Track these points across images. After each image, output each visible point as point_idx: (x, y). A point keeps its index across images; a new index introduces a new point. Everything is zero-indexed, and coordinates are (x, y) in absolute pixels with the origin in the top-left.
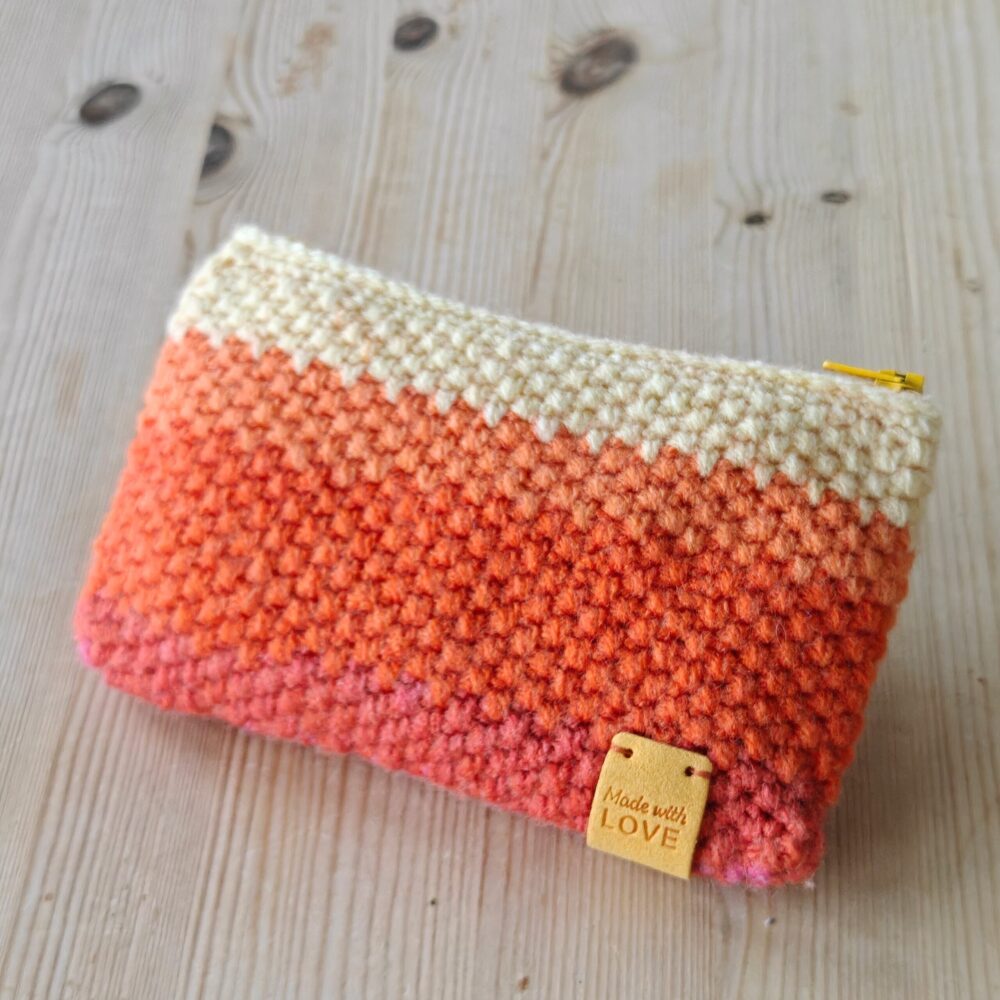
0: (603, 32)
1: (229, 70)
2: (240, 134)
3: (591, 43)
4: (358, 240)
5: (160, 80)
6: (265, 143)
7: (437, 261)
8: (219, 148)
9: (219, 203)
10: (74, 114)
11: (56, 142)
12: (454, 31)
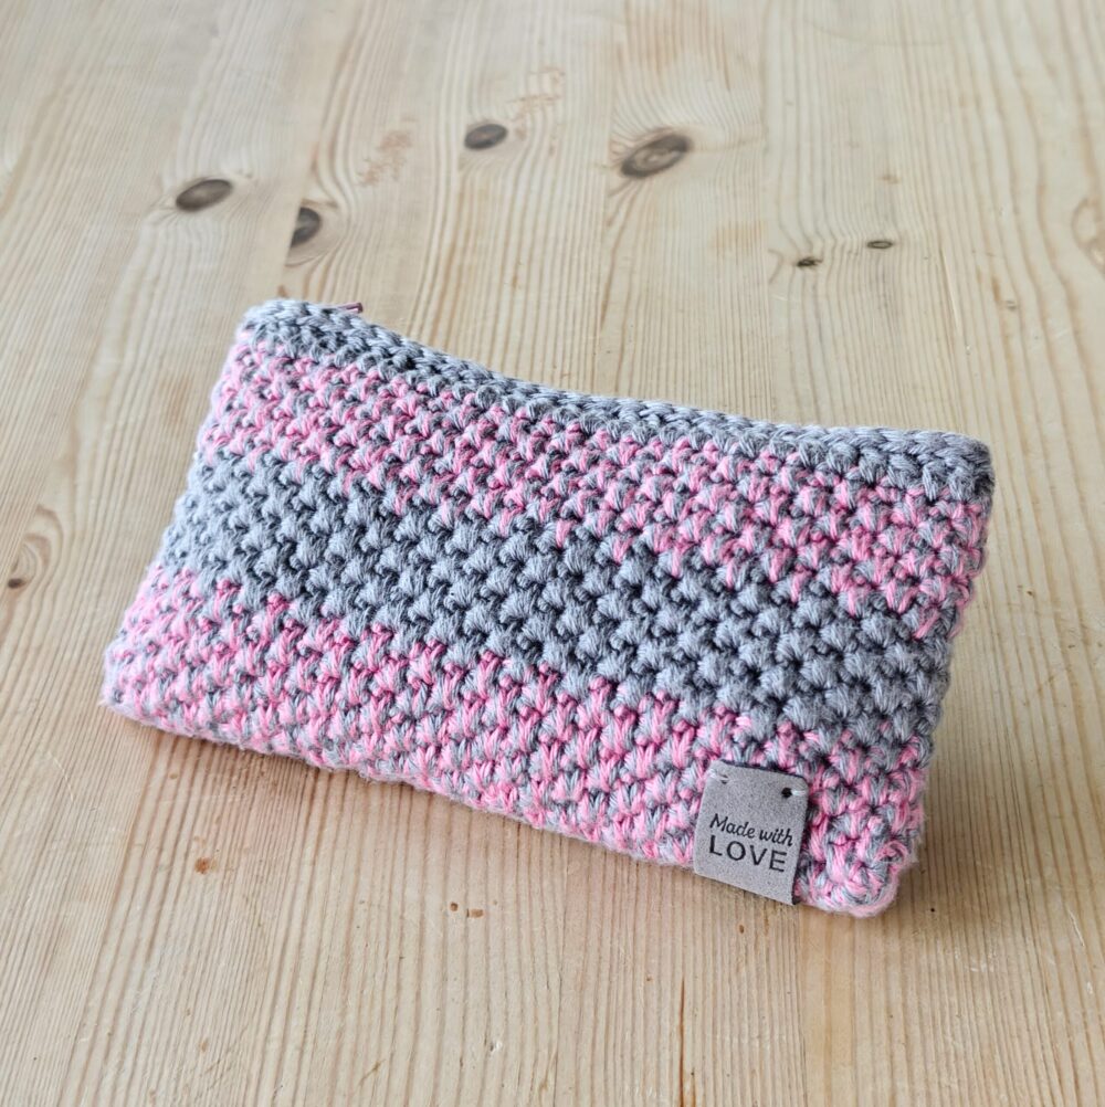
0: (660, 130)
1: (314, 167)
2: (327, 215)
3: (649, 138)
4: (438, 288)
5: (249, 176)
6: (349, 221)
7: (512, 303)
8: (308, 225)
9: (308, 265)
10: (171, 202)
11: (156, 224)
12: (521, 134)
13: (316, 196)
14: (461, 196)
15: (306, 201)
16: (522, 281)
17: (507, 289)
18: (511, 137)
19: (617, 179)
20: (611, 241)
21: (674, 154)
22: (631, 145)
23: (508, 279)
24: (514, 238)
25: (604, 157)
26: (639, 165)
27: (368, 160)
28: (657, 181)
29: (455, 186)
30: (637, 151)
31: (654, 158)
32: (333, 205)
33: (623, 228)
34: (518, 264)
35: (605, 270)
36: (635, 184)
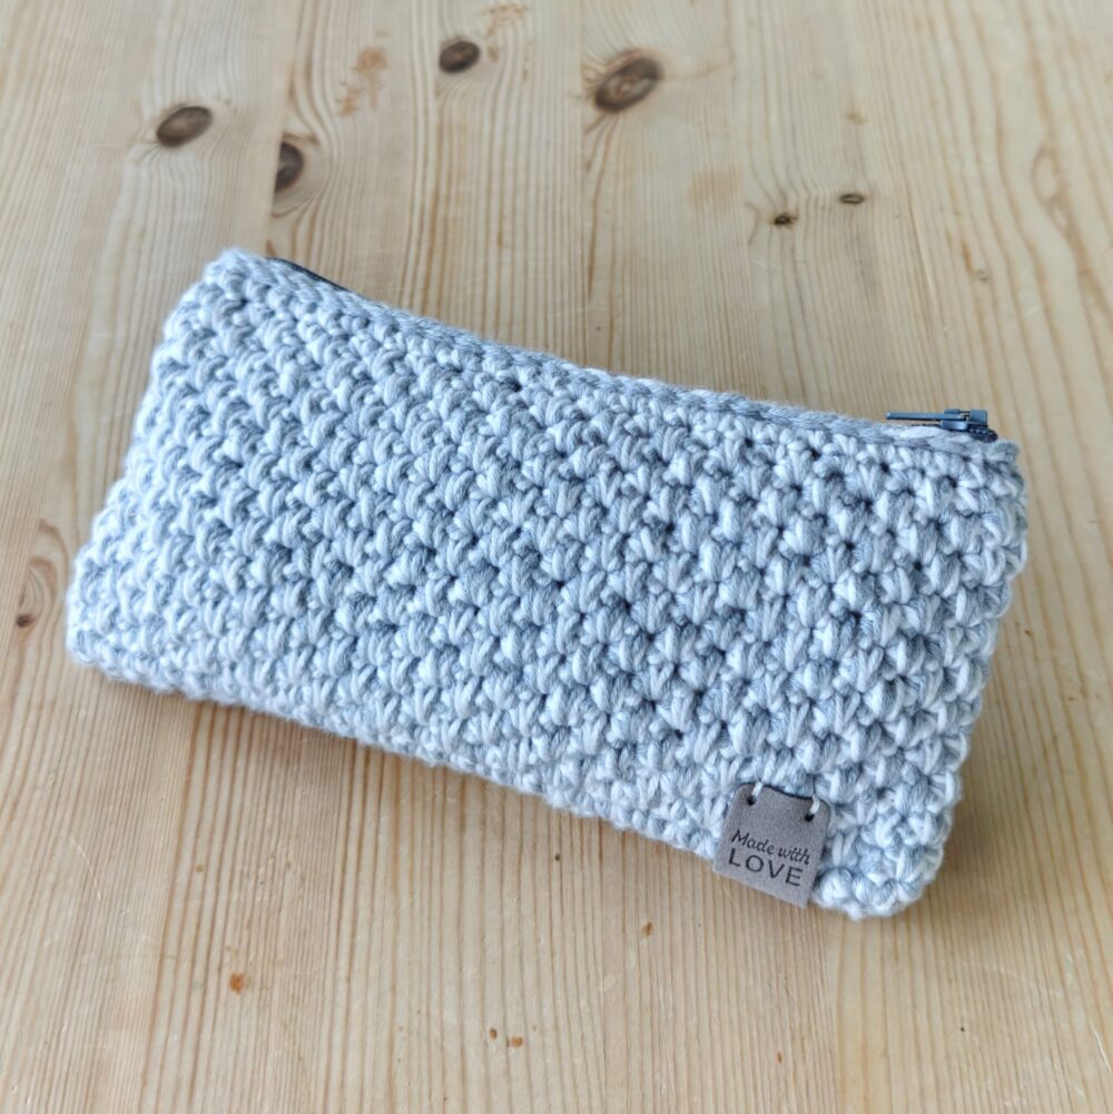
0: (629, 52)
1: (292, 92)
2: (308, 151)
3: (619, 63)
4: (425, 247)
5: (228, 102)
6: (331, 159)
7: (500, 265)
8: (291, 165)
9: (294, 215)
10: (151, 135)
11: (137, 163)
12: (494, 54)
13: (297, 127)
14: (440, 130)
15: (286, 135)
16: (507, 239)
17: (493, 248)
18: (484, 57)
19: (591, 112)
20: (591, 190)
21: (645, 83)
22: (602, 70)
23: (494, 237)
24: (496, 186)
25: (577, 85)
26: (613, 95)
27: (344, 84)
28: (630, 117)
29: (433, 118)
30: (610, 76)
31: (626, 87)
32: (313, 140)
33: (602, 173)
34: (501, 217)
35: (588, 225)
36: (609, 120)
